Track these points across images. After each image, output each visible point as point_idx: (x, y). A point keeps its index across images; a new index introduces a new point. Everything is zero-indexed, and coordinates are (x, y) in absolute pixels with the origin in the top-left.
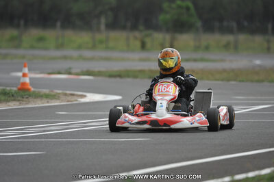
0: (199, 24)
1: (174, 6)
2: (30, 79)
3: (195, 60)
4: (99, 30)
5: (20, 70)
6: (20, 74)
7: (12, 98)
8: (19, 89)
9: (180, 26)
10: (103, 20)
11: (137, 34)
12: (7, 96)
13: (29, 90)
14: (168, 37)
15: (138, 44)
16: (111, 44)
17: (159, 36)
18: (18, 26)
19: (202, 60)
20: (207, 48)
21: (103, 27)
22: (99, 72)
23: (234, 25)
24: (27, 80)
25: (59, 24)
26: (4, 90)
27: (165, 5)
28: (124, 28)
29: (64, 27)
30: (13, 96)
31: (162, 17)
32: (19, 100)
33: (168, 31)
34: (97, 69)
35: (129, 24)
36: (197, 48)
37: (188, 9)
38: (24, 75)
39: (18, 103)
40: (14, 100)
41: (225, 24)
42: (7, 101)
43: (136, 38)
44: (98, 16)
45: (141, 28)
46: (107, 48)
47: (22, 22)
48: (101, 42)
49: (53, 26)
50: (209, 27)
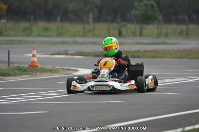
0: (161, 17)
1: (142, 4)
2: (38, 58)
3: (158, 44)
4: (88, 22)
5: (30, 52)
6: (31, 55)
7: (25, 73)
8: (30, 66)
9: (146, 19)
10: (91, 15)
11: (115, 25)
12: (21, 71)
13: (37, 66)
14: (138, 27)
15: (117, 32)
16: (97, 33)
17: (131, 27)
18: (29, 20)
19: (163, 43)
20: (167, 35)
21: (91, 20)
22: (88, 53)
23: (186, 17)
24: (35, 59)
25: (59, 18)
26: (19, 66)
27: (136, 4)
28: (106, 21)
29: (62, 20)
30: (25, 71)
31: (133, 12)
32: (30, 74)
33: (138, 22)
34: (86, 51)
35: (109, 18)
36: (159, 35)
37: (152, 6)
38: (34, 56)
39: (29, 76)
40: (26, 74)
41: (180, 17)
42: (22, 75)
43: (114, 28)
44: (88, 12)
45: (119, 21)
46: (94, 36)
47: (32, 17)
48: (90, 31)
49: (55, 20)
50: (168, 20)
